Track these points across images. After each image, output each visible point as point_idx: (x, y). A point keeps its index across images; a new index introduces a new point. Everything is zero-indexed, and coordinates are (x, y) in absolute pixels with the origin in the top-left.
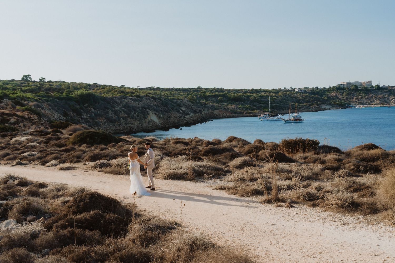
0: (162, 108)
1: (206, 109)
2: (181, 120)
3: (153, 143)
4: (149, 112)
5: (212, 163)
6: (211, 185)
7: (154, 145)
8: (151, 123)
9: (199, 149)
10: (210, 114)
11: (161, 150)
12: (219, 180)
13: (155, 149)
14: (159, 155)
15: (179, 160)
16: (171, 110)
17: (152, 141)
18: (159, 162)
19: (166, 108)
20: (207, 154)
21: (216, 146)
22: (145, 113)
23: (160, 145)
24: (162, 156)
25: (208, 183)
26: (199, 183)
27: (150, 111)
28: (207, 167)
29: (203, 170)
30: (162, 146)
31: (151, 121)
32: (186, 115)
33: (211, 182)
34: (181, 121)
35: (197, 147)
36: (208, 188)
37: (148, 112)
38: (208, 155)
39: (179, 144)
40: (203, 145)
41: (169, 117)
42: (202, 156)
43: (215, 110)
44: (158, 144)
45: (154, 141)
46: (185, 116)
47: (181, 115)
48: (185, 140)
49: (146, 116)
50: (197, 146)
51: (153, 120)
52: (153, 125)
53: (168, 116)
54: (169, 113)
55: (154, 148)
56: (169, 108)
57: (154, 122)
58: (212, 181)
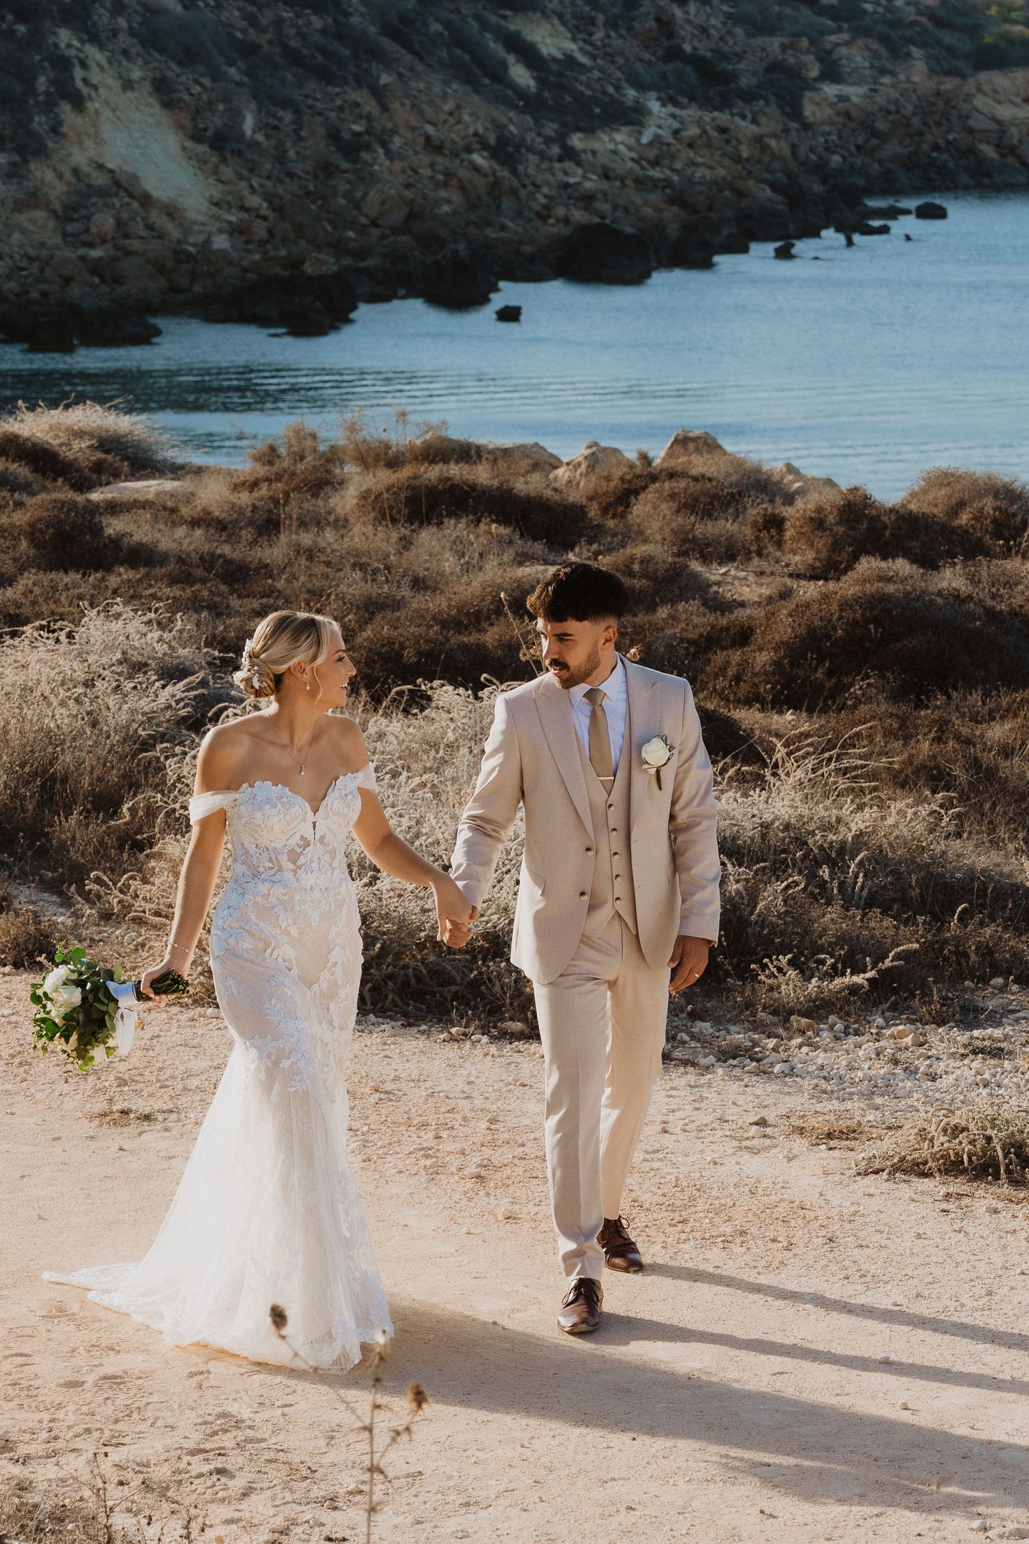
0: (266, 18)
1: (855, 56)
2: (514, 193)
3: (96, 496)
4: (78, 73)
5: (882, 805)
6: (854, 1105)
7: (114, 526)
8: (104, 222)
9: (723, 606)
10: (916, 121)
11: (194, 605)
12: (963, 1037)
13: (113, 581)
14: (171, 673)
15: (435, 746)
16: (376, 54)
17: (98, 467)
18: (161, 768)
19: (317, 23)
20: (830, 673)
21: (951, 579)
22: (28, 82)
23: (195, 523)
24: (203, 683)
25: (807, 1084)
26: (691, 1076)
27: (92, 52)
28: (812, 863)
29: (753, 895)
30: (226, 549)
31: (102, 192)
32: (589, 131)
33: (850, 1068)
34: (507, 203)
35: (695, 576)
36: (800, 1144)
37: (62, 64)
38: (840, 688)
39: (456, 528)
40: (779, 544)
41: (352, 149)
42: (748, 702)
43: (983, 76)
44: (173, 511)
45: (116, 475)
46: (576, 141)
47: (516, 124)
48: (536, 466)
49: (39, 122)
50: (696, 566)
51: (135, 177)
52: (128, 253)
53: (334, 135)
54: (355, 95)
55: (109, 570)
56: (355, 20)
57: (146, 200)
58: (869, 1048)
